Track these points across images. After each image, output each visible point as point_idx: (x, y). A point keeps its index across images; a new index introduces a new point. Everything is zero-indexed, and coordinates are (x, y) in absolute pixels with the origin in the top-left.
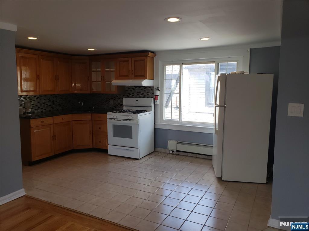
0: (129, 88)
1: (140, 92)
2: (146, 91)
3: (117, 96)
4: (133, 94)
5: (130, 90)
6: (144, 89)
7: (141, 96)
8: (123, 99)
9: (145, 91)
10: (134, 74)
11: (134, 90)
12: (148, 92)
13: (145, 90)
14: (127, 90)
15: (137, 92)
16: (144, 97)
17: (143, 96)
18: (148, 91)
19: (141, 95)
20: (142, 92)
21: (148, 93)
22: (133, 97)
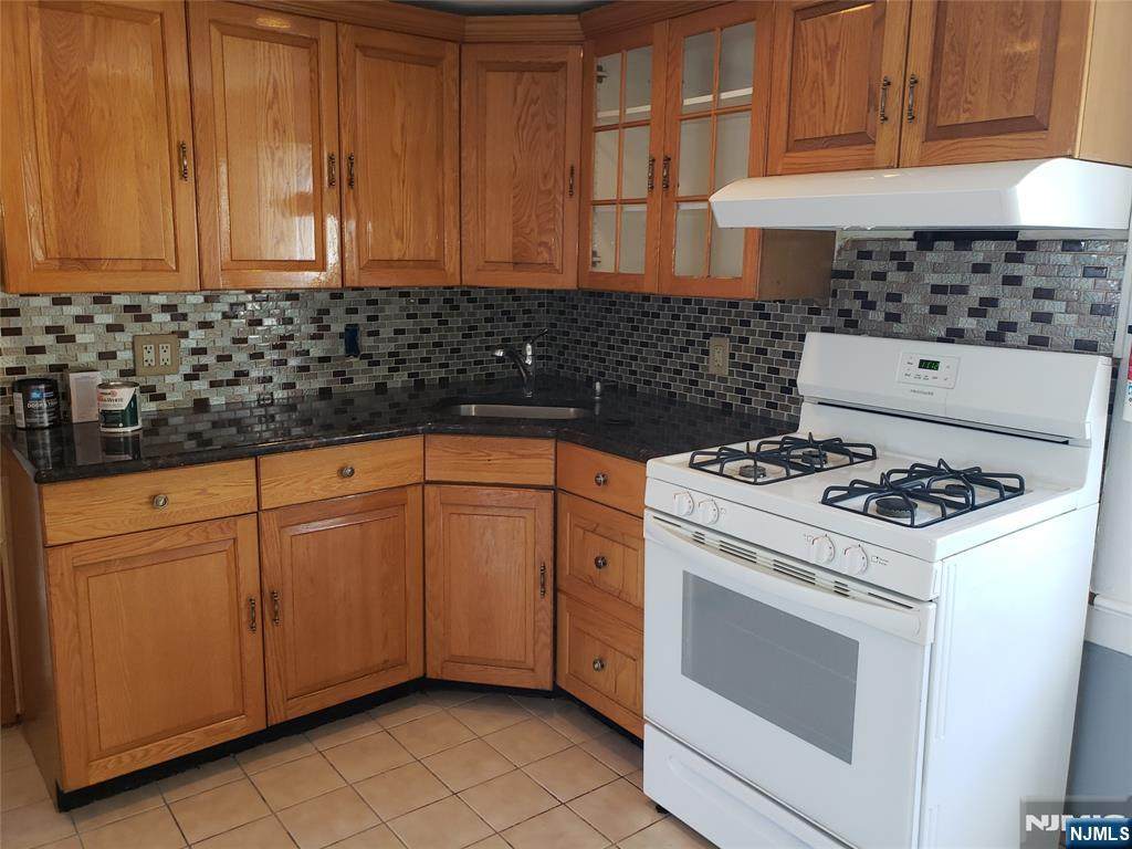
0: (865, 255)
1: (962, 290)
2: (1032, 282)
3: (766, 317)
4: (892, 307)
5: (869, 266)
6: (1011, 258)
7: (967, 323)
8: (802, 338)
9: (1013, 281)
10: (922, 115)
11: (906, 267)
12: (1041, 294)
13: (1016, 269)
14: (845, 267)
15: (937, 289)
16: (996, 338)
17: (991, 324)
18: (1042, 283)
19: (973, 313)
20: (980, 289)
21: (1047, 306)
22: (891, 326)
